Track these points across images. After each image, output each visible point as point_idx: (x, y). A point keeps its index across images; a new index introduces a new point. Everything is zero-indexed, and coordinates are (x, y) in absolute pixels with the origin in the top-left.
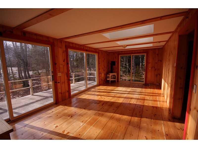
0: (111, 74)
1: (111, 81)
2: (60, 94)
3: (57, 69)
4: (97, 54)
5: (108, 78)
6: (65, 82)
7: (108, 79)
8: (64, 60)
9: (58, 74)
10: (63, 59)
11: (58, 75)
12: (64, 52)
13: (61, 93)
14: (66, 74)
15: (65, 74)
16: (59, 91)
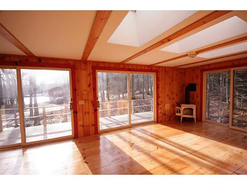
0: (184, 106)
1: (183, 118)
2: (81, 127)
3: (77, 96)
4: (155, 73)
5: (177, 112)
6: (90, 113)
7: (178, 114)
8: (90, 85)
9: (79, 101)
10: (88, 84)
11: (79, 104)
12: (90, 75)
13: (83, 126)
14: (92, 103)
15: (90, 102)
16: (80, 123)
